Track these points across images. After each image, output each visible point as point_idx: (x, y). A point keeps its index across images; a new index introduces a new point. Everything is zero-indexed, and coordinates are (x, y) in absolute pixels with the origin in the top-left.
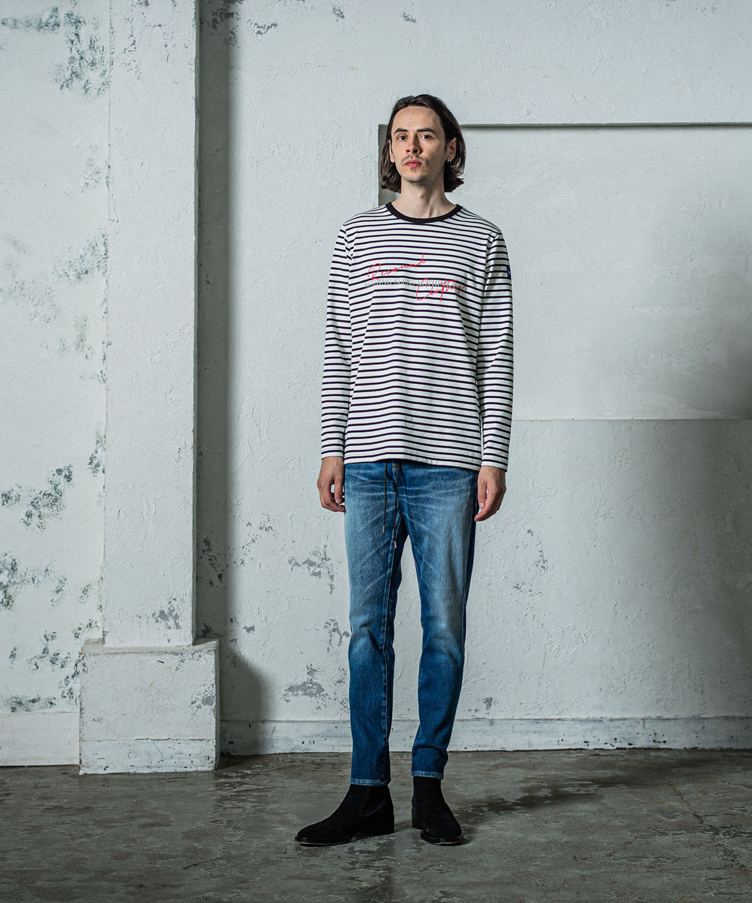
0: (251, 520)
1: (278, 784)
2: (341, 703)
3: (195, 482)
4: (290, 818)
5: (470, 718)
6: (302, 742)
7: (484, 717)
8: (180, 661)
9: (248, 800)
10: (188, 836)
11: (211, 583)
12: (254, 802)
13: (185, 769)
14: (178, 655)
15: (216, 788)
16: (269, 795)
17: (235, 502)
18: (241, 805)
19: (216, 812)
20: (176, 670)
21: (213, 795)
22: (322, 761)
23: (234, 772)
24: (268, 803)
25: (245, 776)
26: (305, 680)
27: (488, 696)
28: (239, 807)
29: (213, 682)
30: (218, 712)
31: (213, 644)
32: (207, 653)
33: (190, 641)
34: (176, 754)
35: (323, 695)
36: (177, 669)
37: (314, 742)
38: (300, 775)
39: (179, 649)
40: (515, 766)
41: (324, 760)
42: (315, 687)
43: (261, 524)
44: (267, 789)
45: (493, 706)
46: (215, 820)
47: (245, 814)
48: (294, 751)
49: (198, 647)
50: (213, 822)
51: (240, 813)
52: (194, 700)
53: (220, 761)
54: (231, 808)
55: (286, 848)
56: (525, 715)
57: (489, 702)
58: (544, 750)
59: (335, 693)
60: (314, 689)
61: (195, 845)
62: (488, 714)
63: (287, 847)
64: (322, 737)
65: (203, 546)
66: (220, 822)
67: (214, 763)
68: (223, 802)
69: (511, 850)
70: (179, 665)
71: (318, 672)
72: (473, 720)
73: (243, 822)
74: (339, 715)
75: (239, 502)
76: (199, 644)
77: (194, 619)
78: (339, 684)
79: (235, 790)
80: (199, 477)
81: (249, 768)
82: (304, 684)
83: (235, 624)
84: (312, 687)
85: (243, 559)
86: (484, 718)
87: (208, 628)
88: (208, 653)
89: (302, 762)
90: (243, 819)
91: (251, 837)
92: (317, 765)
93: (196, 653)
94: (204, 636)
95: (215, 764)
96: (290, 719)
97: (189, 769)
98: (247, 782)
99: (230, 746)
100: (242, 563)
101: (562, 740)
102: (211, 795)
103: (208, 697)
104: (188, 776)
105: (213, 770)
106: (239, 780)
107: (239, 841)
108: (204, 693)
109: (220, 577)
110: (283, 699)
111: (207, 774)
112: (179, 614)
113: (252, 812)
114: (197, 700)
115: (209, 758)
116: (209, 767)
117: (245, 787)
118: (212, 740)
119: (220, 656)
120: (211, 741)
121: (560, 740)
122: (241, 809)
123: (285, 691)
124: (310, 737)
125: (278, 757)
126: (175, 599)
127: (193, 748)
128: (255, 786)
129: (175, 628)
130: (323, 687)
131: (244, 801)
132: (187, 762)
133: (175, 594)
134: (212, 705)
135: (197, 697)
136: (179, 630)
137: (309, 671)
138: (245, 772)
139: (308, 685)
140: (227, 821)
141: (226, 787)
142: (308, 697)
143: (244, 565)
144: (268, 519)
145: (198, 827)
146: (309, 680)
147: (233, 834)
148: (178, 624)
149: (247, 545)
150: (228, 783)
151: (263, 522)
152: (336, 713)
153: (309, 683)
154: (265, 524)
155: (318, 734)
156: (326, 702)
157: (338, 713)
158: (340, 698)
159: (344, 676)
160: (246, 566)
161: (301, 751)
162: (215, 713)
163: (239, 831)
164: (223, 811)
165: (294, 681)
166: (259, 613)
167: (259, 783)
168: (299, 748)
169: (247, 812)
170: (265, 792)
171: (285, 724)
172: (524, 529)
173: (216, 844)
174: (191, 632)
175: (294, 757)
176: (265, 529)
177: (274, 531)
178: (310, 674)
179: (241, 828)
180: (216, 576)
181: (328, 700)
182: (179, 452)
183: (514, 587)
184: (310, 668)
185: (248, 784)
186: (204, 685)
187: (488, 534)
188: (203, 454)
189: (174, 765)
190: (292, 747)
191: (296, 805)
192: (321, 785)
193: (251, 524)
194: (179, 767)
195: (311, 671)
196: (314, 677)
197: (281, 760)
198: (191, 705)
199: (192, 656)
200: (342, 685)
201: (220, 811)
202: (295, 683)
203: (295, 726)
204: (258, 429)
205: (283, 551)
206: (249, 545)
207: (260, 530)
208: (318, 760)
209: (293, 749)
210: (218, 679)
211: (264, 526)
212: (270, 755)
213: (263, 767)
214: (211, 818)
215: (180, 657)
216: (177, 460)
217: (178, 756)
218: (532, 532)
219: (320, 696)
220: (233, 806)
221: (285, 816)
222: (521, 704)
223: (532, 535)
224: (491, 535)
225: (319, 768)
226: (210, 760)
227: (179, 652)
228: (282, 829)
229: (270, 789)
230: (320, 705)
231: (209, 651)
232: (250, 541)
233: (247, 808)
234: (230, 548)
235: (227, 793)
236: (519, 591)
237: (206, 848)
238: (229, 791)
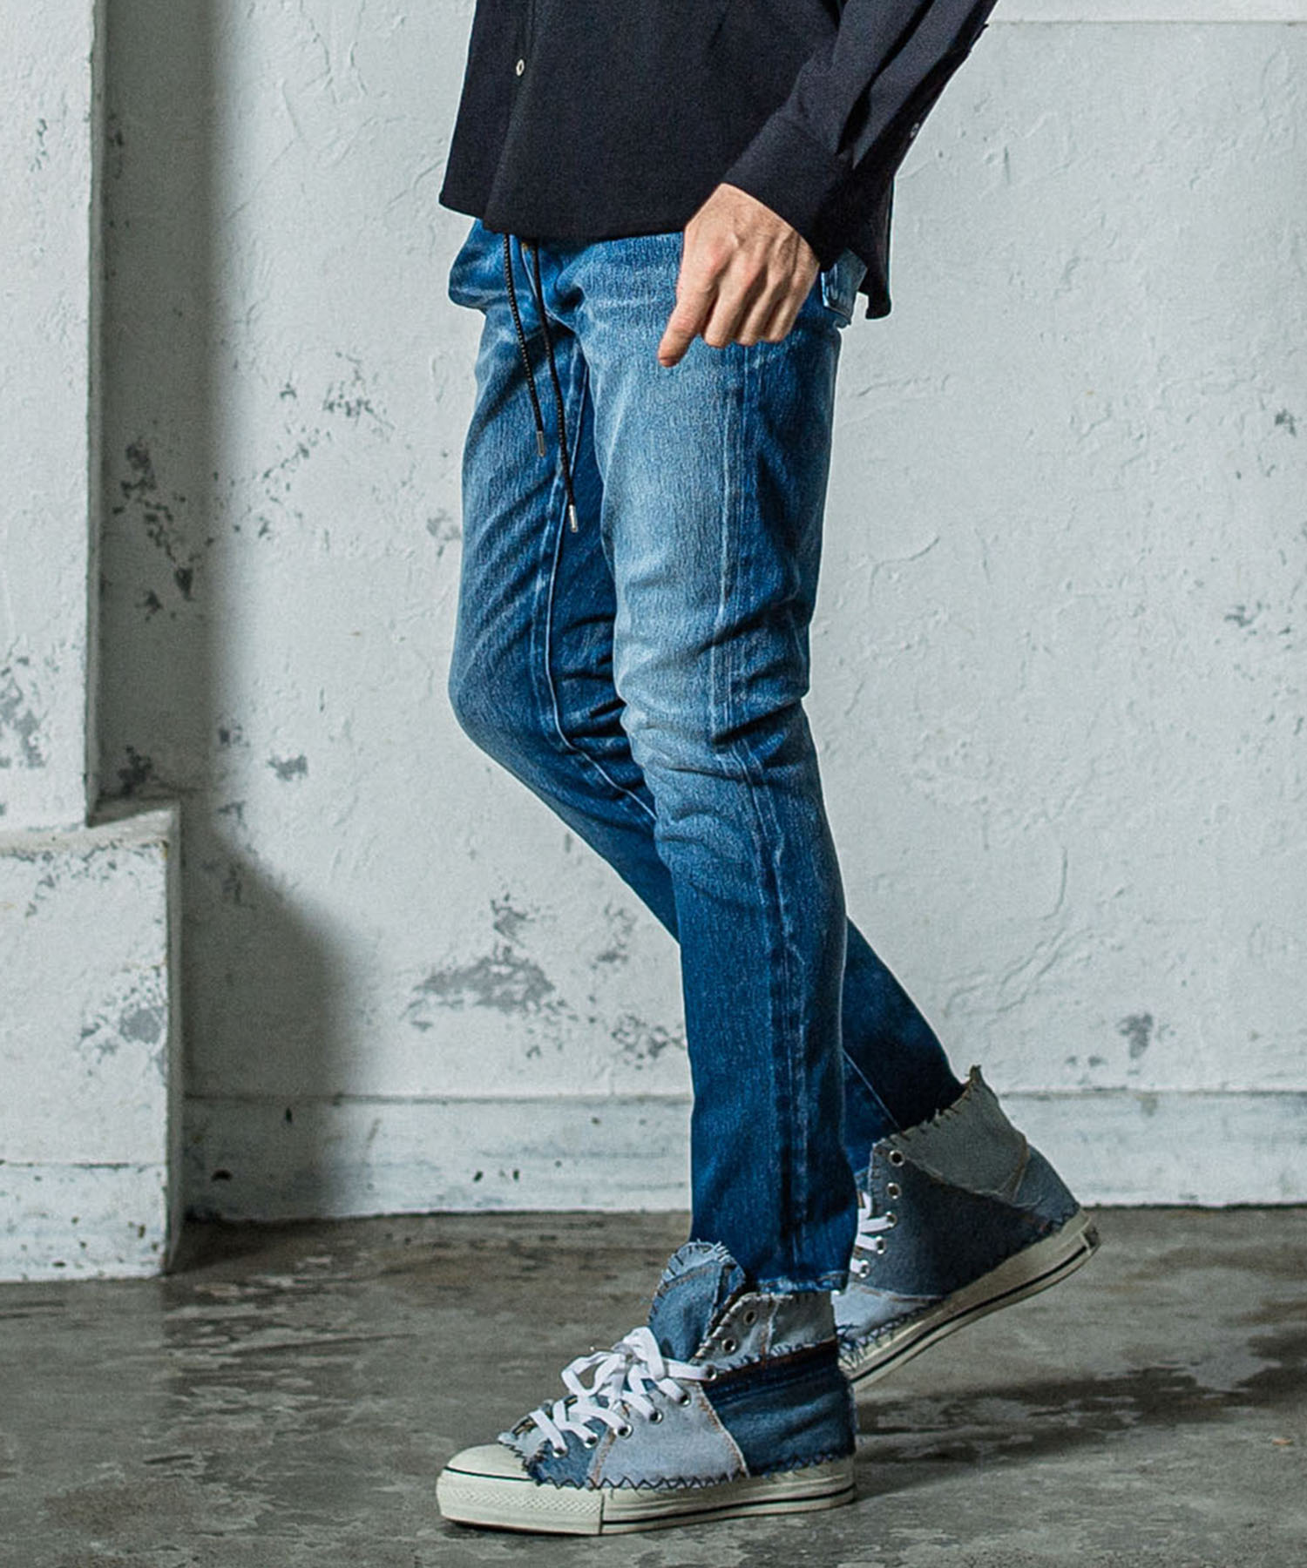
0: (295, 376)
1: (386, 1327)
2: (614, 1035)
3: (99, 239)
4: (433, 1449)
5: (1073, 1087)
6: (473, 1175)
7: (1119, 1084)
8: (41, 883)
9: (279, 1383)
10: (68, 1515)
11: (153, 602)
12: (302, 1391)
13: (60, 1271)
14: (33, 861)
15: (169, 1341)
16: (359, 1365)
17: (238, 310)
18: (255, 1403)
19: (169, 1427)
20: (28, 914)
21: (162, 1365)
22: (550, 1244)
23: (232, 1282)
24: (354, 1395)
25: (269, 1296)
26: (485, 950)
27: (1135, 1008)
28: (247, 1408)
29: (160, 956)
30: (177, 1066)
31: (160, 819)
32: (137, 853)
33: (77, 808)
34: (26, 1216)
35: (549, 1006)
36: (32, 910)
37: (516, 1175)
38: (465, 1292)
39: (37, 838)
40: (1231, 1261)
41: (553, 1238)
42: (521, 975)
43: (330, 391)
44: (347, 1345)
45: (1153, 1044)
46: (165, 1455)
47: (272, 1436)
48: (445, 1208)
49: (105, 832)
50: (153, 1462)
51: (254, 1431)
52: (90, 1021)
53: (183, 1242)
54: (223, 1412)
56: (1270, 1076)
57: (1139, 1030)
59: (592, 999)
60: (517, 982)
61: (95, 1545)
62: (1136, 1072)
63: (418, 1553)
64: (544, 1156)
65: (125, 470)
66: (178, 1463)
67: (162, 1249)
68: (195, 1390)
70: (37, 896)
71: (533, 920)
72: (1085, 1095)
73: (265, 1462)
74: (606, 1076)
75: (253, 316)
76: (109, 819)
77: (92, 733)
78: (606, 966)
79: (235, 1347)
80: (112, 224)
81: (289, 1269)
82: (484, 963)
83: (235, 749)
84: (510, 977)
85: (267, 516)
86: (1124, 1089)
87: (142, 764)
88: (141, 855)
89: (473, 1244)
90: (265, 1453)
91: (292, 1517)
92: (530, 1257)
93: (98, 853)
94: (127, 792)
95: (166, 1254)
96: (432, 1092)
97: (70, 1273)
98: (276, 1320)
99: (218, 1189)
100: (264, 531)
102: (150, 1364)
103: (140, 1012)
104: (69, 1296)
105: (159, 1276)
106: (249, 1309)
108: (125, 998)
109: (184, 580)
110: (407, 1019)
111: (135, 1291)
112: (37, 714)
113: (296, 1427)
114: (101, 1022)
115: (142, 1231)
116: (142, 1262)
117: (272, 1337)
118: (151, 1165)
119: (183, 863)
120: (151, 1172)
122: (255, 1416)
123: (417, 988)
124: (499, 1155)
125: (388, 1227)
126: (24, 661)
127: (85, 1195)
128: (309, 1334)
129: (26, 762)
130: (549, 978)
131: (268, 1386)
132: (66, 1246)
133: (24, 641)
134: (153, 1039)
135: (103, 1011)
136: (37, 771)
137: (499, 918)
138: (273, 1280)
139: (495, 969)
140: (206, 1459)
141: (204, 1335)
142: (494, 1011)
143: (269, 539)
144: (356, 372)
145: (106, 1481)
146: (500, 952)
147: (227, 1505)
148: (36, 747)
149: (283, 466)
150: (211, 1322)
151: (338, 385)
152: (597, 1069)
153: (498, 963)
154: (346, 392)
155: (531, 1146)
156: (560, 1030)
157: (603, 1069)
158: (611, 1013)
159: (623, 939)
160: (277, 541)
161: (473, 1209)
162: (166, 1068)
163: (251, 1497)
164: (190, 1423)
165: (447, 955)
166: (322, 708)
167: (322, 1322)
168: (465, 1197)
169: (279, 1424)
170: (346, 1353)
171: (412, 1109)
172: (1263, 407)
173: (166, 1543)
174: (81, 778)
175: (448, 1228)
176: (344, 410)
177: (376, 417)
178: (503, 927)
179: (256, 1485)
180: (171, 576)
181: (566, 1023)
182: (40, 134)
183: (1228, 618)
184: (502, 908)
185: (283, 1326)
186: (127, 970)
187: (1134, 425)
188: (124, 139)
189: (21, 1255)
190: (440, 1192)
191: (453, 1402)
192: (540, 1331)
193: (293, 393)
194: (37, 1264)
195: (505, 919)
196: (518, 942)
197: (398, 1237)
198: (80, 1043)
199: (84, 865)
200: (616, 970)
201: (181, 1422)
202: (450, 960)
203: (448, 1113)
204: (320, 50)
205: (407, 487)
206: (287, 465)
207: (327, 413)
208: (530, 1239)
209: (441, 1198)
210: (176, 946)
211: (341, 397)
212: (363, 1220)
213: (332, 1263)
214: (153, 1449)
215: (42, 869)
216: (34, 162)
217: (33, 1223)
218: (1292, 419)
219: (539, 1010)
220: (225, 1406)
221: (414, 1438)
222: (1255, 1037)
223: (1292, 430)
224: (1145, 430)
225: (535, 1268)
226: (148, 1239)
227: (37, 850)
228: (400, 1487)
229: (359, 1344)
230: (538, 1040)
231: (145, 846)
232: (290, 450)
233: (278, 1411)
234: (220, 477)
235: (208, 1358)
236: (1244, 630)
237: (130, 1556)
238: (213, 1351)
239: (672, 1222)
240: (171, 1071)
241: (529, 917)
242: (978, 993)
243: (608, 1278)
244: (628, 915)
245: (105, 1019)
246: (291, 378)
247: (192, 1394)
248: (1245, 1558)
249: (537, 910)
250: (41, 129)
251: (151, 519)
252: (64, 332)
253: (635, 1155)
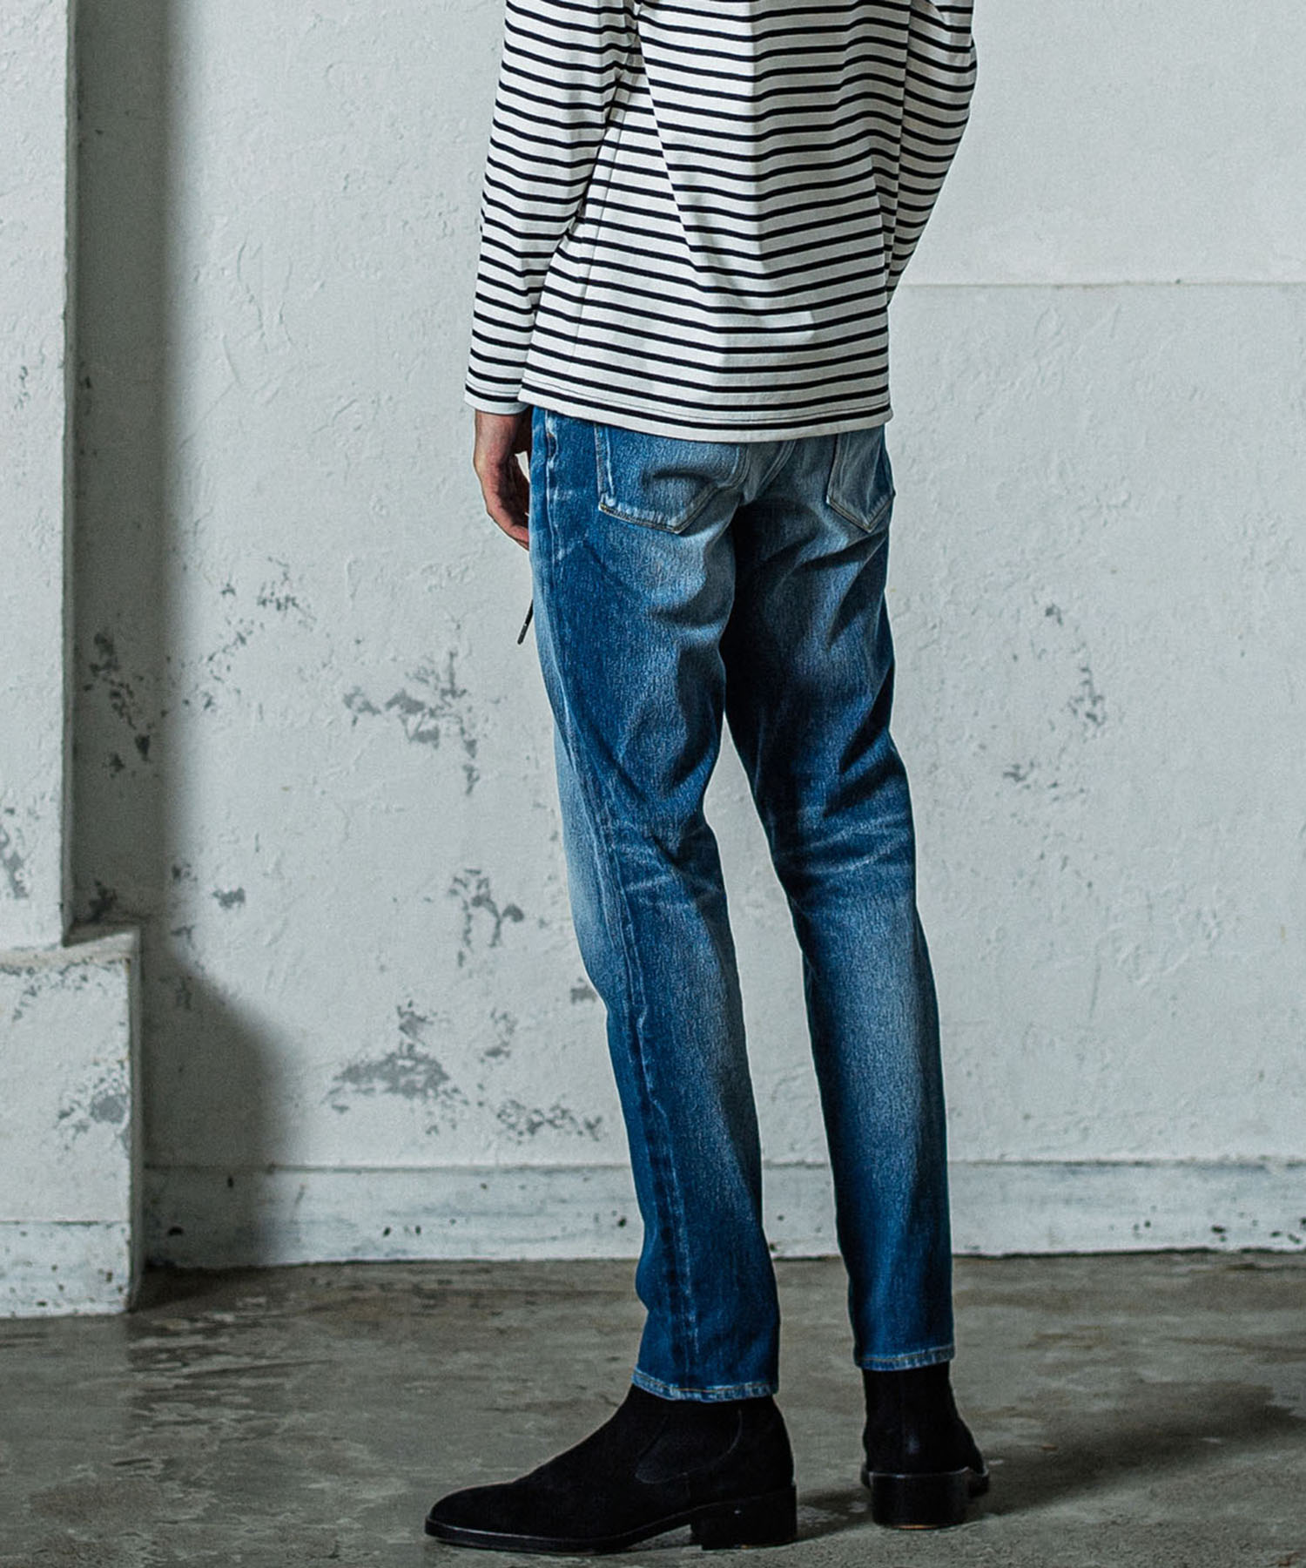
0: (234, 578)
1: (312, 1354)
2: (499, 1116)
3: (71, 466)
6: (383, 1230)
8: (26, 993)
9: (223, 1399)
10: (49, 1507)
11: (118, 763)
12: (247, 1407)
13: (42, 1309)
14: (19, 975)
15: (132, 1366)
16: (289, 1385)
17: (186, 524)
18: (203, 1417)
19: (133, 1436)
20: (15, 1018)
21: (126, 1385)
23: (184, 1318)
24: (286, 1409)
25: (215, 1329)
26: (392, 1047)
28: (197, 1421)
29: (124, 1053)
30: (138, 1141)
31: (123, 941)
32: (105, 968)
33: (55, 933)
34: (14, 1264)
35: (445, 1092)
36: (18, 1015)
37: (418, 1230)
38: (376, 1326)
39: (23, 956)
40: (1009, 1300)
41: (449, 1282)
42: (421, 1068)
43: (263, 589)
44: (279, 1369)
46: (129, 1459)
47: (218, 1443)
48: (359, 1257)
49: (77, 952)
50: (120, 1464)
51: (202, 1439)
52: (66, 1106)
53: (143, 1286)
54: (177, 1423)
55: (337, 1542)
58: (1096, 1255)
59: (481, 1087)
60: (419, 1073)
61: (71, 1531)
63: (338, 1538)
64: (441, 1215)
65: (94, 655)
66: (137, 1465)
67: (126, 1291)
68: (154, 1406)
69: (997, 1548)
70: (22, 1004)
71: (432, 1023)
73: (211, 1465)
74: (492, 1150)
75: (201, 525)
76: (82, 941)
77: (67, 869)
78: (493, 1060)
79: (186, 1371)
80: (82, 452)
81: (229, 1307)
82: (391, 1058)
83: (186, 883)
84: (412, 1069)
85: (212, 694)
87: (109, 895)
88: (108, 970)
89: (382, 1287)
90: (210, 1457)
91: (234, 1509)
92: (430, 1297)
93: (73, 968)
94: (95, 919)
95: (130, 1296)
96: (348, 1163)
97: (51, 1311)
98: (222, 1349)
99: (173, 1243)
100: (208, 704)
101: (1148, 1224)
102: (117, 1385)
103: (108, 1098)
104: (51, 1329)
105: (123, 1313)
106: (198, 1340)
107: (197, 1520)
108: (95, 1087)
109: (143, 744)
110: (328, 1105)
111: (104, 1325)
112: (22, 854)
113: (236, 1435)
114: (75, 1106)
115: (110, 1277)
116: (110, 1302)
117: (218, 1362)
118: (117, 1223)
119: (143, 977)
120: (116, 1230)
121: (1142, 1224)
122: (205, 1427)
123: (336, 1078)
124: (404, 1214)
125: (313, 1273)
126: (11, 811)
127: (63, 1247)
128: (246, 1361)
129: (12, 894)
130: (444, 1070)
131: (213, 1402)
132: (47, 1289)
133: (10, 793)
134: (118, 1120)
135: (77, 1097)
136: (23, 902)
137: (403, 1021)
138: (218, 1317)
139: (400, 1062)
140: (164, 1462)
141: (160, 1362)
142: (400, 1097)
143: (213, 711)
144: (285, 574)
145: (80, 1481)
146: (405, 1048)
147: (180, 1499)
148: (21, 882)
149: (224, 651)
150: (168, 1351)
151: (269, 585)
152: (483, 1144)
153: (404, 1058)
154: (277, 591)
155: (430, 1206)
156: (454, 1112)
157: (489, 1146)
158: (497, 1099)
159: (506, 1038)
160: (220, 712)
161: (382, 1257)
162: (129, 1144)
163: (198, 1492)
164: (151, 1433)
165: (360, 1051)
166: (257, 850)
167: (258, 1350)
168: (376, 1249)
169: (222, 1434)
170: (276, 1376)
171: (332, 1177)
172: (1036, 602)
173: (131, 1530)
174: (58, 907)
175: (360, 1274)
176: (275, 605)
177: (301, 610)
178: (407, 1029)
179: (204, 1482)
180: (132, 740)
181: (459, 1107)
182: (23, 378)
183: (1006, 774)
184: (406, 1013)
185: (227, 1353)
186: (96, 1064)
187: (929, 619)
188: (93, 383)
189: (10, 1296)
190: (355, 1244)
191: (366, 1415)
192: (439, 1357)
193: (232, 591)
194: (23, 1303)
195: (409, 1022)
196: (419, 1040)
197: (322, 1281)
198: (58, 1122)
199: (60, 978)
200: (501, 1063)
201: (143, 1432)
202: (363, 1056)
203: (364, 1181)
204: (254, 309)
205: (327, 668)
206: (228, 651)
207: (261, 606)
208: (430, 1283)
209: (356, 1249)
210: (137, 1043)
211: (273, 594)
212: (292, 1267)
213: (268, 1302)
214: (117, 1454)
215: (26, 981)
216: (16, 401)
217: (19, 1270)
218: (1059, 612)
219: (437, 1095)
220: (180, 1419)
221: (336, 1446)
222: (1027, 1117)
223: (1059, 620)
224: (937, 621)
225: (433, 1307)
226: (114, 1284)
227: (21, 965)
228: (324, 1484)
229: (290, 1369)
230: (437, 1121)
231: (112, 962)
232: (231, 638)
233: (222, 1423)
234: (173, 660)
235: (164, 1379)
236: (1020, 785)
237: (101, 1540)
238: (168, 1374)
239: (547, 1269)
240: (132, 1147)
241: (428, 1020)
242: (798, 1083)
243: (494, 1314)
244: (510, 1018)
245: (79, 1104)
246: (231, 577)
247: (151, 1410)
248: (1018, 1542)
249: (435, 1014)
250: (23, 374)
251: (115, 694)
252: (43, 540)
253: (517, 1215)
